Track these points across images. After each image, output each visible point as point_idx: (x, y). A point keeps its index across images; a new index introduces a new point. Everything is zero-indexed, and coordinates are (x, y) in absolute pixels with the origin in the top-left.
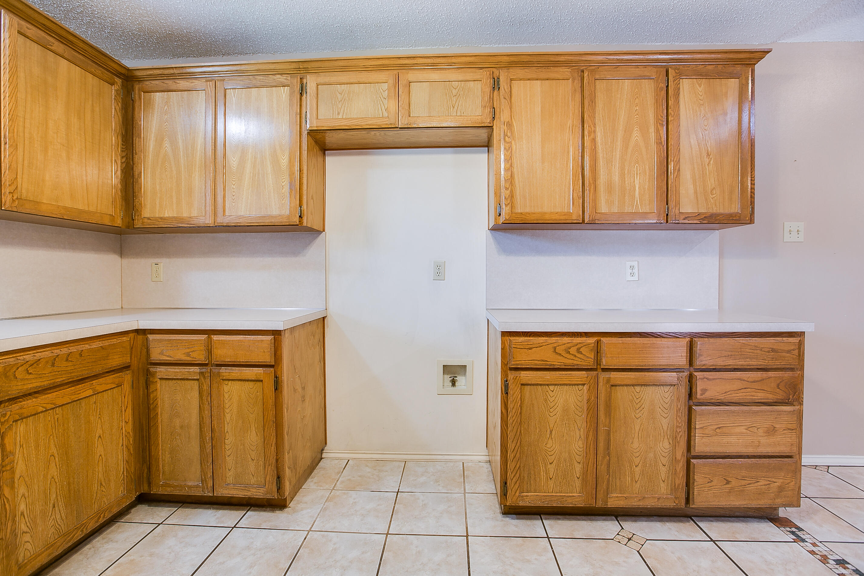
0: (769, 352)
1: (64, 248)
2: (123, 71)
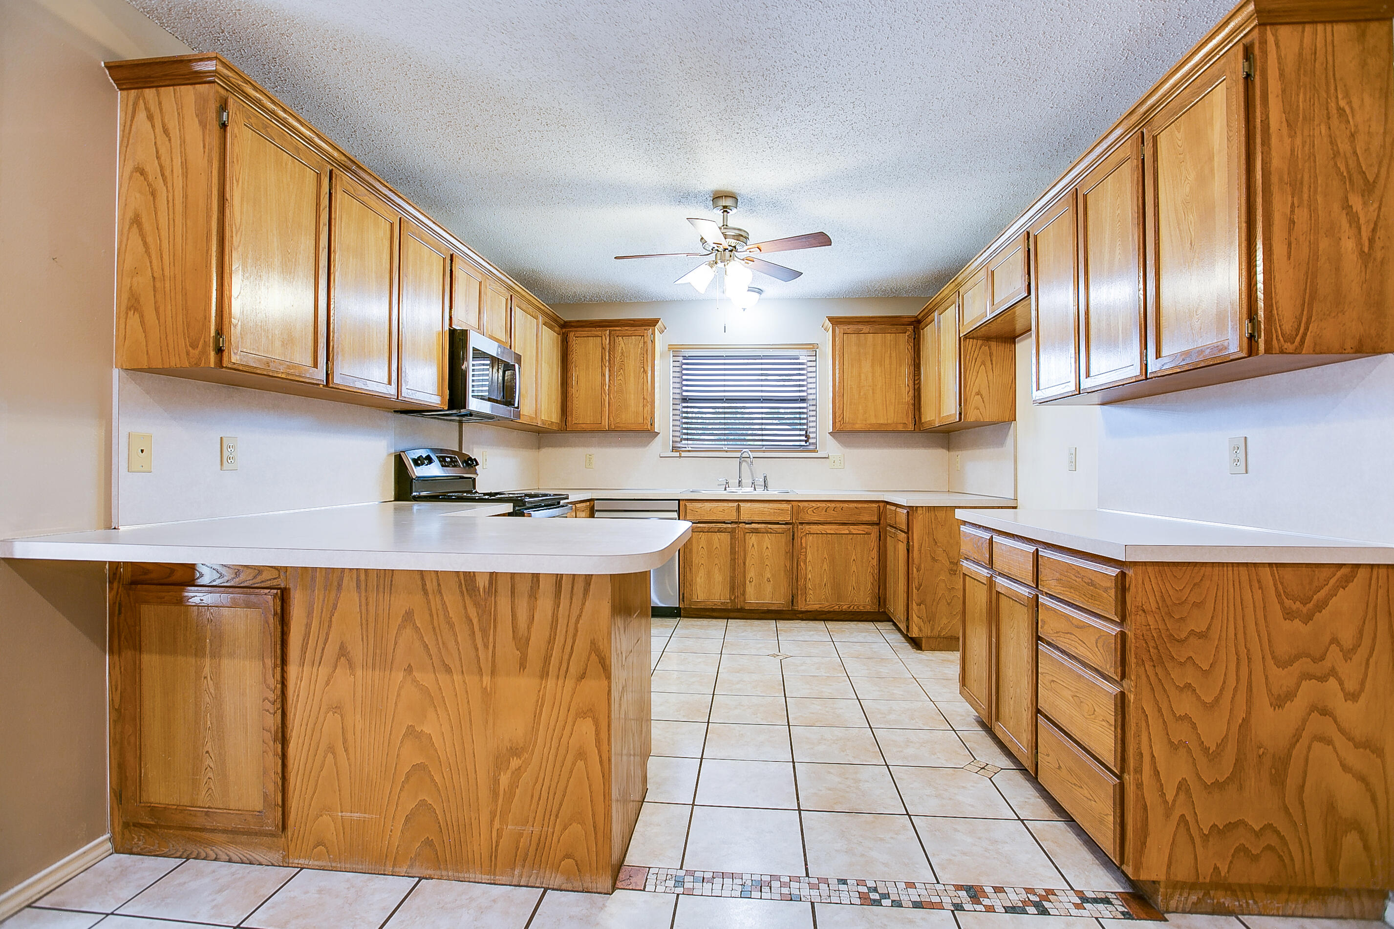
0: (1088, 584)
1: (913, 447)
2: (913, 320)
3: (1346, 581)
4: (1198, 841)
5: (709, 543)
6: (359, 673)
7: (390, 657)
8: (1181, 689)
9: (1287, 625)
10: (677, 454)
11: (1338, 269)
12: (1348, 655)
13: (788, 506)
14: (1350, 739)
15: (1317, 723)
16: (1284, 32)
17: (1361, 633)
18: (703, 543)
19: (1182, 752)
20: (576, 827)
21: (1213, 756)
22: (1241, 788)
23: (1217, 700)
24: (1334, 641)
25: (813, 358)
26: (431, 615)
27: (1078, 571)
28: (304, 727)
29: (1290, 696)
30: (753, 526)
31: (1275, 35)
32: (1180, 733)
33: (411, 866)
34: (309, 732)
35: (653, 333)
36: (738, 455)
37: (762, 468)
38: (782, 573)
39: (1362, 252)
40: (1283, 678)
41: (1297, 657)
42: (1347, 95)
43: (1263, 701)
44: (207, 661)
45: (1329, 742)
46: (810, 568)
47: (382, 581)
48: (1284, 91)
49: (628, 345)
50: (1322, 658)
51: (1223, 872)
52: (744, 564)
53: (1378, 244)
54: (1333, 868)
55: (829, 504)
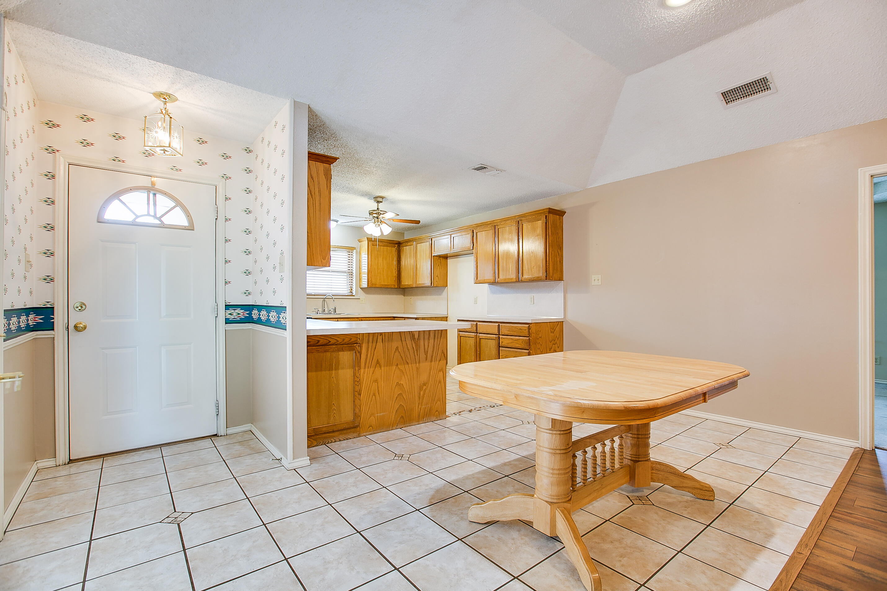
0: (519, 330)
2: (398, 242)
3: (557, 325)
6: (383, 368)
7: (392, 362)
8: (538, 349)
9: (551, 334)
11: (557, 264)
12: (558, 339)
20: (439, 402)
24: (556, 337)
26: (403, 347)
27: (516, 327)
28: (365, 389)
33: (397, 426)
34: (367, 390)
39: (560, 261)
40: (551, 345)
41: (552, 341)
42: (558, 230)
44: (334, 372)
47: (389, 338)
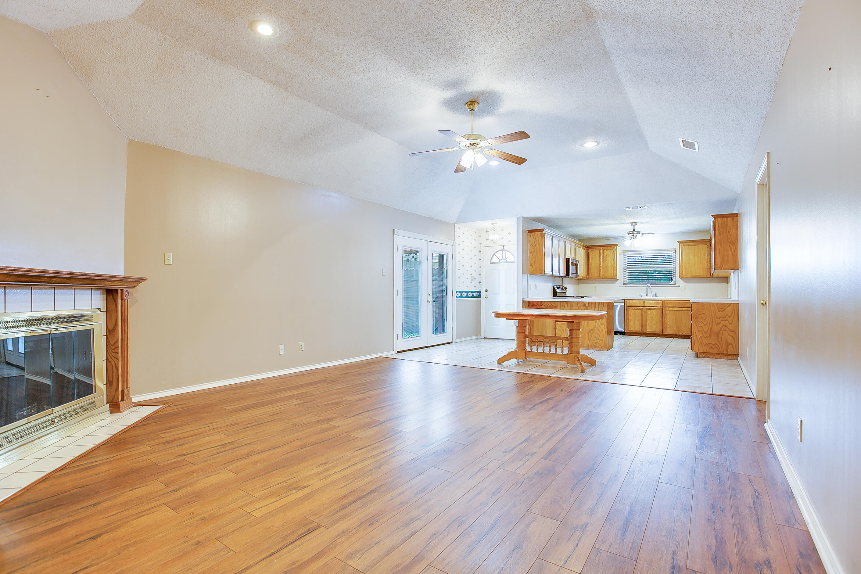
2: (709, 240)
3: (729, 306)
4: (703, 346)
5: (634, 312)
8: (700, 322)
9: (719, 312)
10: (625, 286)
11: (728, 257)
12: (729, 317)
13: (661, 301)
14: (730, 330)
15: (724, 328)
16: (719, 219)
17: (732, 314)
18: (632, 313)
19: (700, 332)
21: (706, 333)
22: (711, 338)
23: (707, 324)
24: (727, 315)
25: (675, 253)
29: (719, 323)
30: (649, 307)
31: (717, 220)
32: (700, 329)
35: (616, 248)
36: (646, 286)
37: (655, 290)
38: (659, 322)
39: (732, 254)
40: (718, 321)
41: (721, 317)
42: (730, 229)
43: (714, 324)
45: (726, 331)
46: (668, 321)
48: (719, 229)
49: (608, 252)
50: (725, 318)
51: (708, 350)
52: (646, 319)
53: (735, 253)
54: (727, 351)
55: (675, 301)
